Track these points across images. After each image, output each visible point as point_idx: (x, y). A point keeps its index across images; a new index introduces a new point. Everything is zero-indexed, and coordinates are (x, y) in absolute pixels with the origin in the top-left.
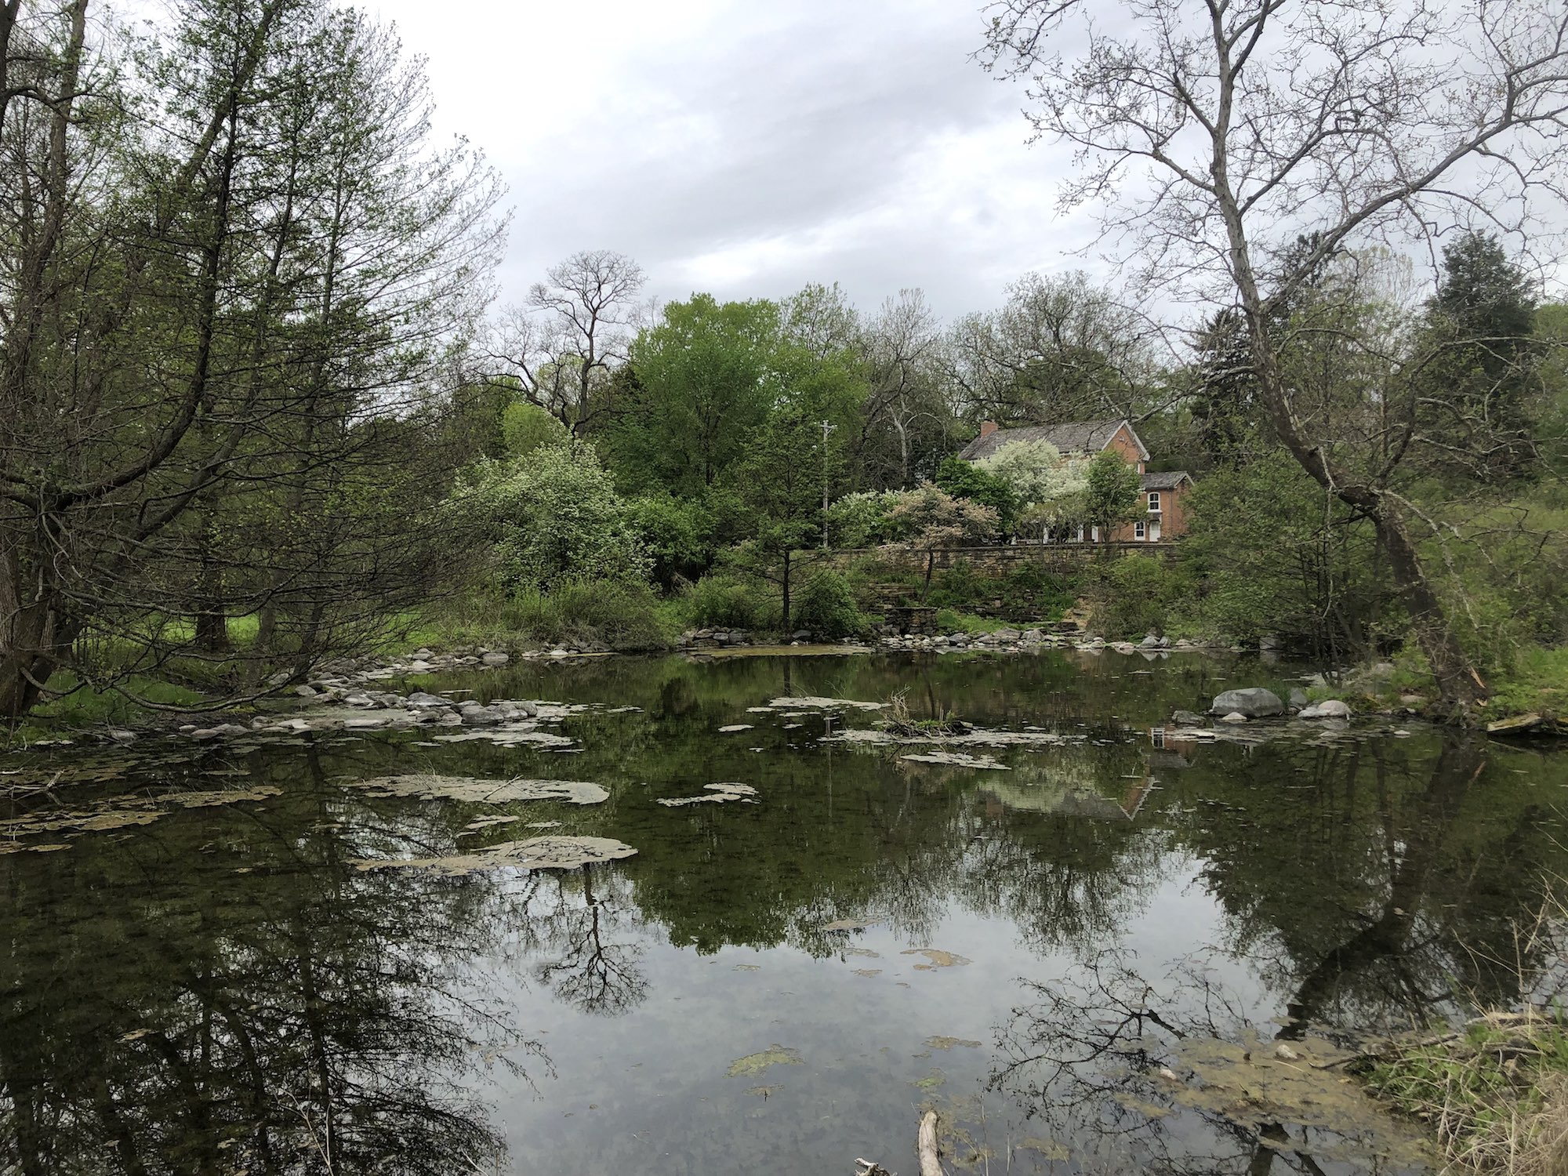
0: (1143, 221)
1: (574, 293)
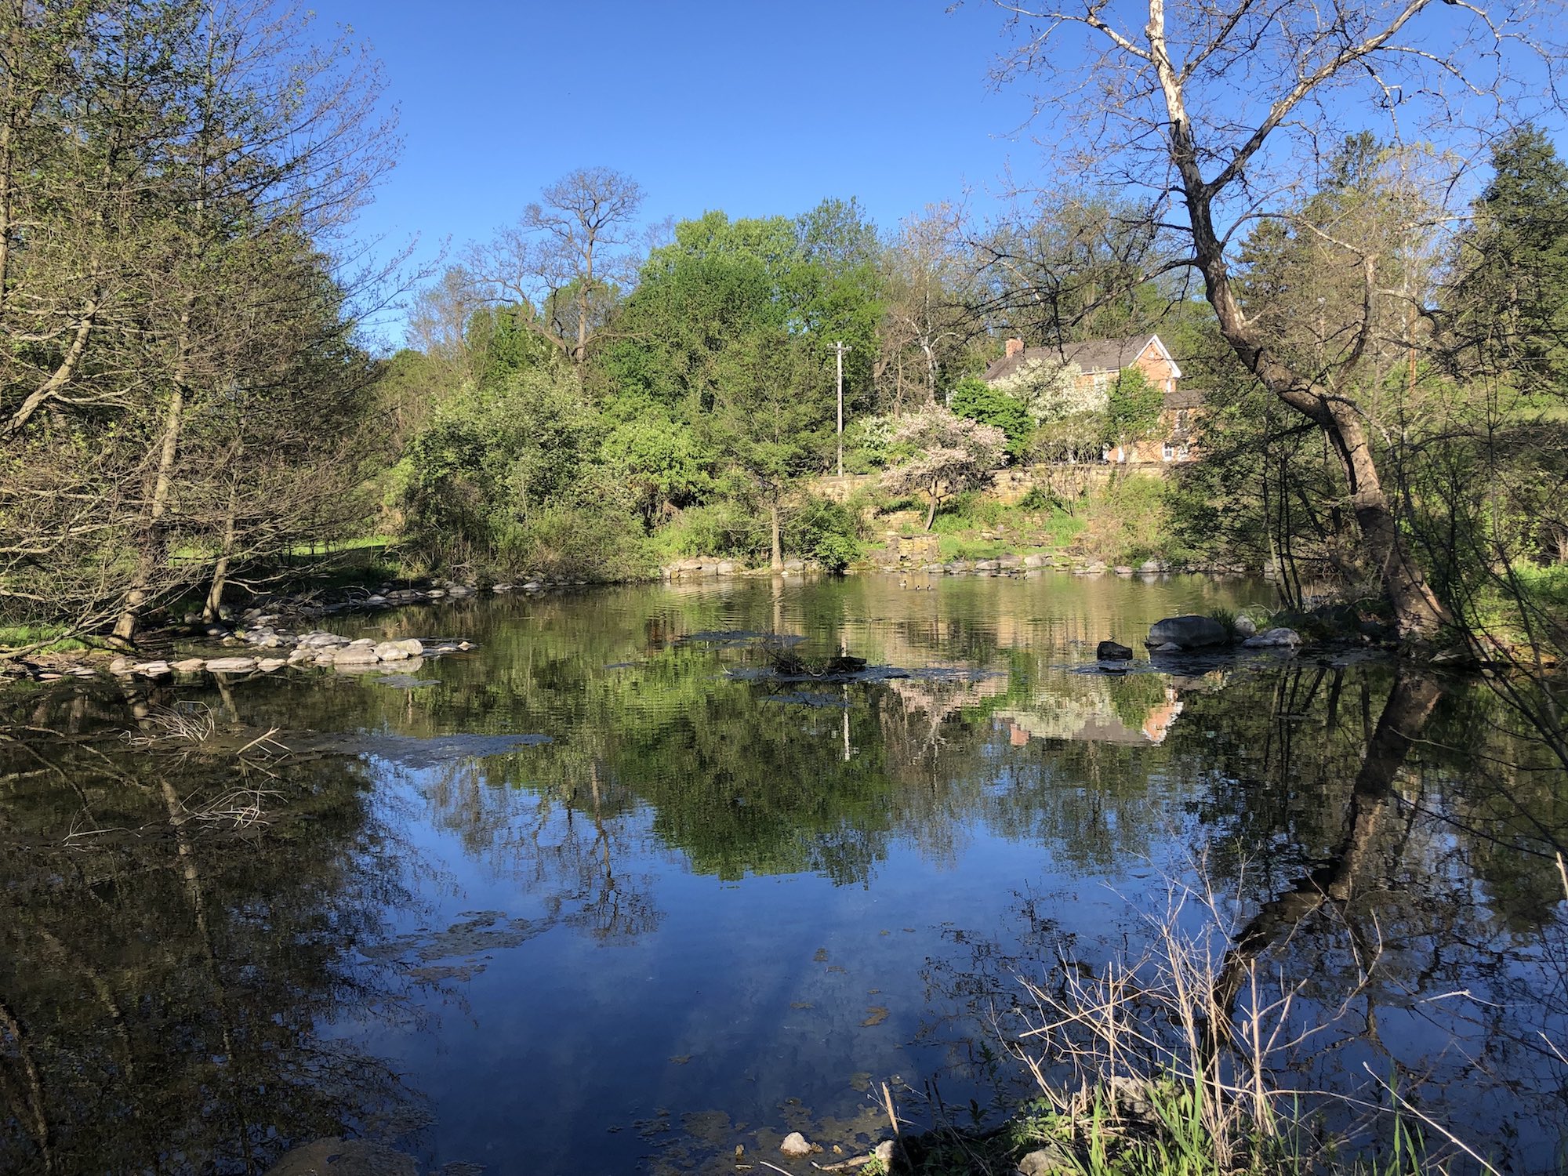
1: (571, 213)
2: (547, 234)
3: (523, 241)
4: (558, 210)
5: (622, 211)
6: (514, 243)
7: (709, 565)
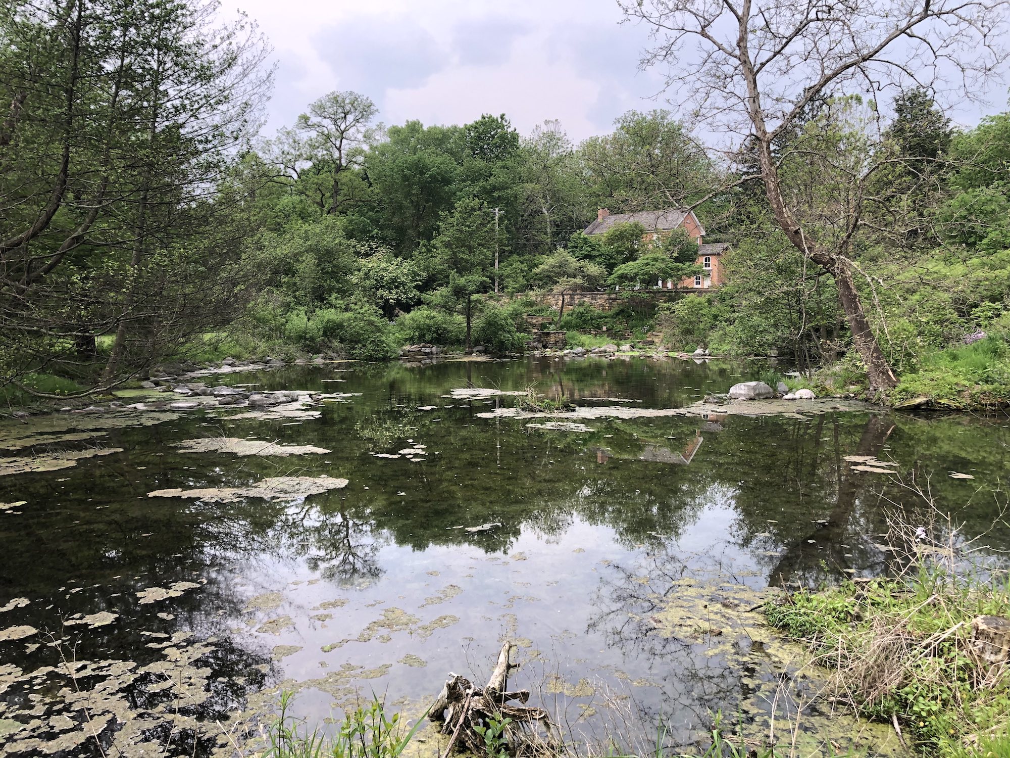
0: (693, 78)
1: (328, 121)
2: (313, 134)
3: (297, 138)
4: (319, 119)
5: (361, 120)
6: (291, 141)
7: (426, 349)
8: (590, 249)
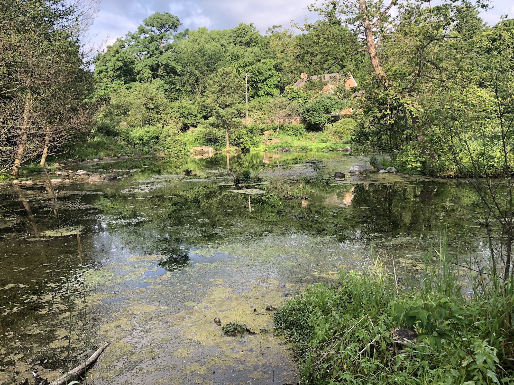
1: (155, 28)
7: (205, 149)
8: (295, 94)
